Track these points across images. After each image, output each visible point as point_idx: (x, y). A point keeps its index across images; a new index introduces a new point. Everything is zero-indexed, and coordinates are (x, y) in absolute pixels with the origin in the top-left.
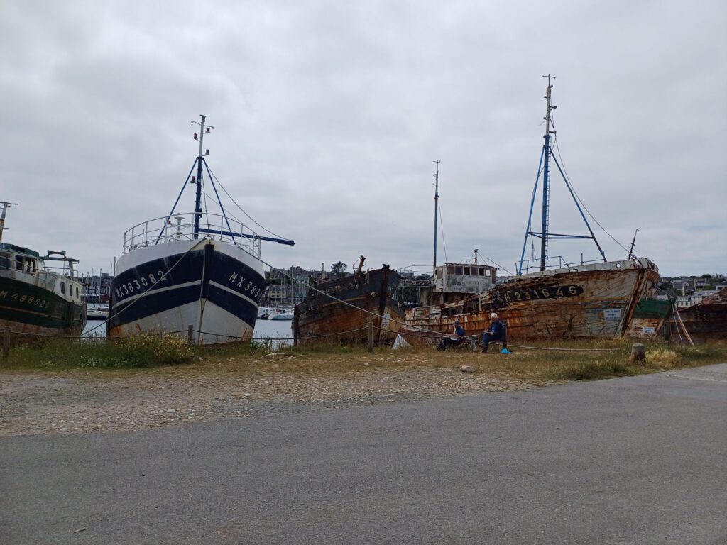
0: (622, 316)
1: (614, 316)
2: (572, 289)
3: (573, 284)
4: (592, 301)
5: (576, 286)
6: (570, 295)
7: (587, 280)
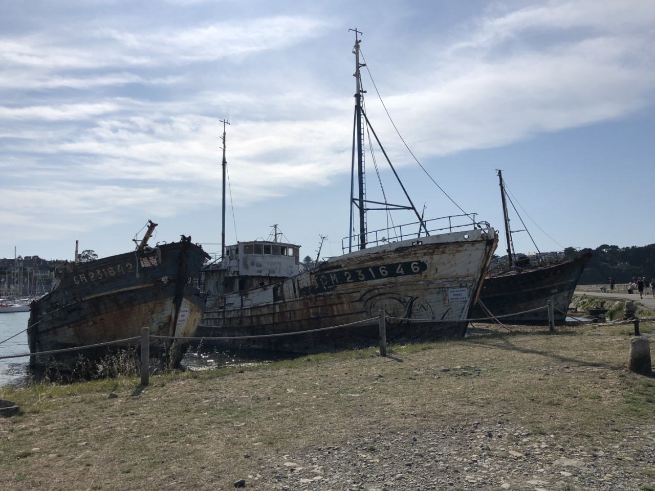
0: (469, 295)
1: (459, 297)
2: (414, 265)
3: (416, 259)
4: (436, 279)
5: (419, 262)
6: (412, 273)
7: (432, 254)
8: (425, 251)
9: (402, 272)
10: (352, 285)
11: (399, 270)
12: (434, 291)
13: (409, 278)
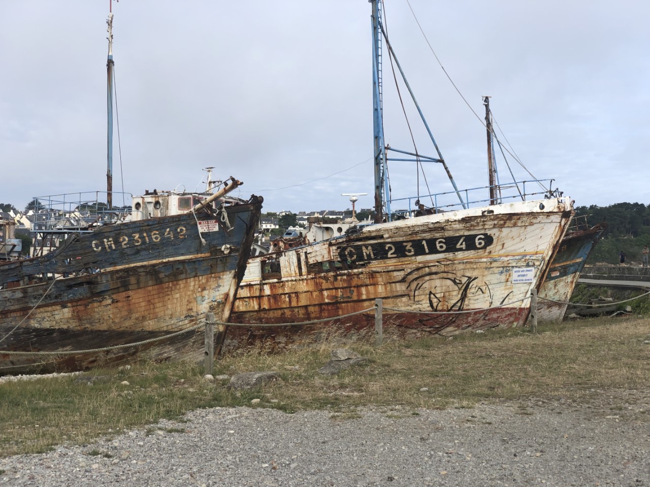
0: (535, 276)
1: (524, 278)
2: (480, 239)
3: (482, 232)
5: (485, 235)
6: (475, 248)
8: (496, 222)
9: (464, 246)
10: (394, 261)
11: (461, 244)
12: (496, 270)
13: (471, 254)
